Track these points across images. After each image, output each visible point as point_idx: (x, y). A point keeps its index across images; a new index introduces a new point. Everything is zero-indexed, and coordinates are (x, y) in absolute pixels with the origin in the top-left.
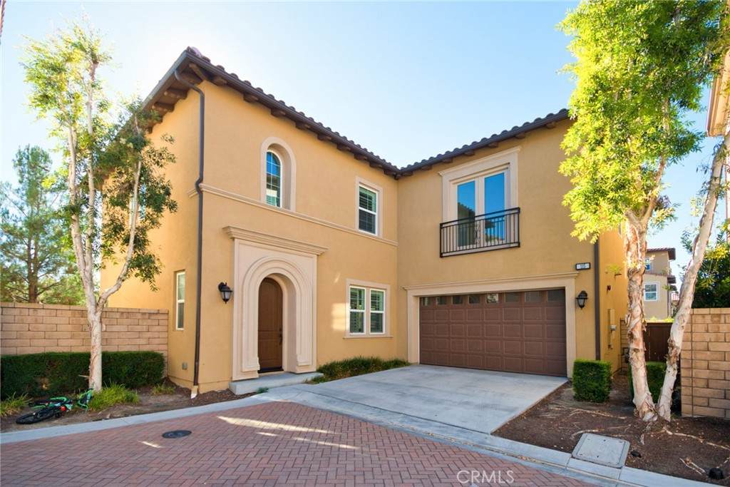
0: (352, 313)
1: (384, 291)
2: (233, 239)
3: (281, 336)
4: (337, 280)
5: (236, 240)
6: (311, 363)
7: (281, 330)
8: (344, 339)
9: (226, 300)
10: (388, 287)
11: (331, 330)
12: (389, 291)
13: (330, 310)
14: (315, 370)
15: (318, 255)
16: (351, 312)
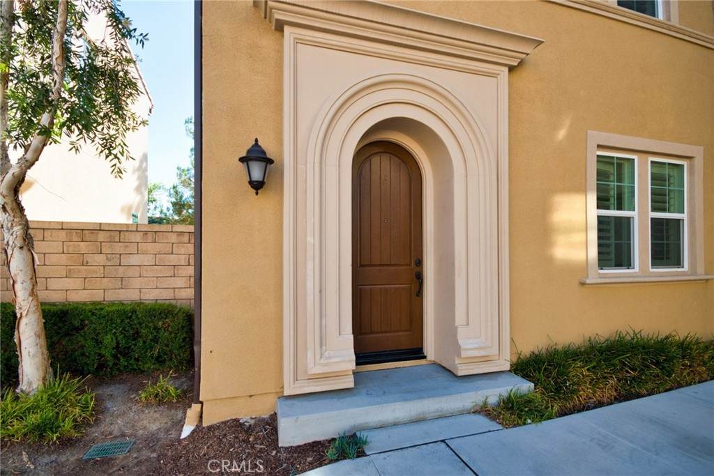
0: (602, 221)
1: (684, 163)
2: (280, 26)
3: (419, 277)
4: (562, 134)
5: (287, 29)
6: (495, 351)
7: (420, 263)
8: (583, 284)
9: (257, 186)
10: (697, 151)
11: (550, 260)
12: (699, 162)
13: (544, 210)
14: (507, 367)
15: (511, 69)
16: (599, 217)
